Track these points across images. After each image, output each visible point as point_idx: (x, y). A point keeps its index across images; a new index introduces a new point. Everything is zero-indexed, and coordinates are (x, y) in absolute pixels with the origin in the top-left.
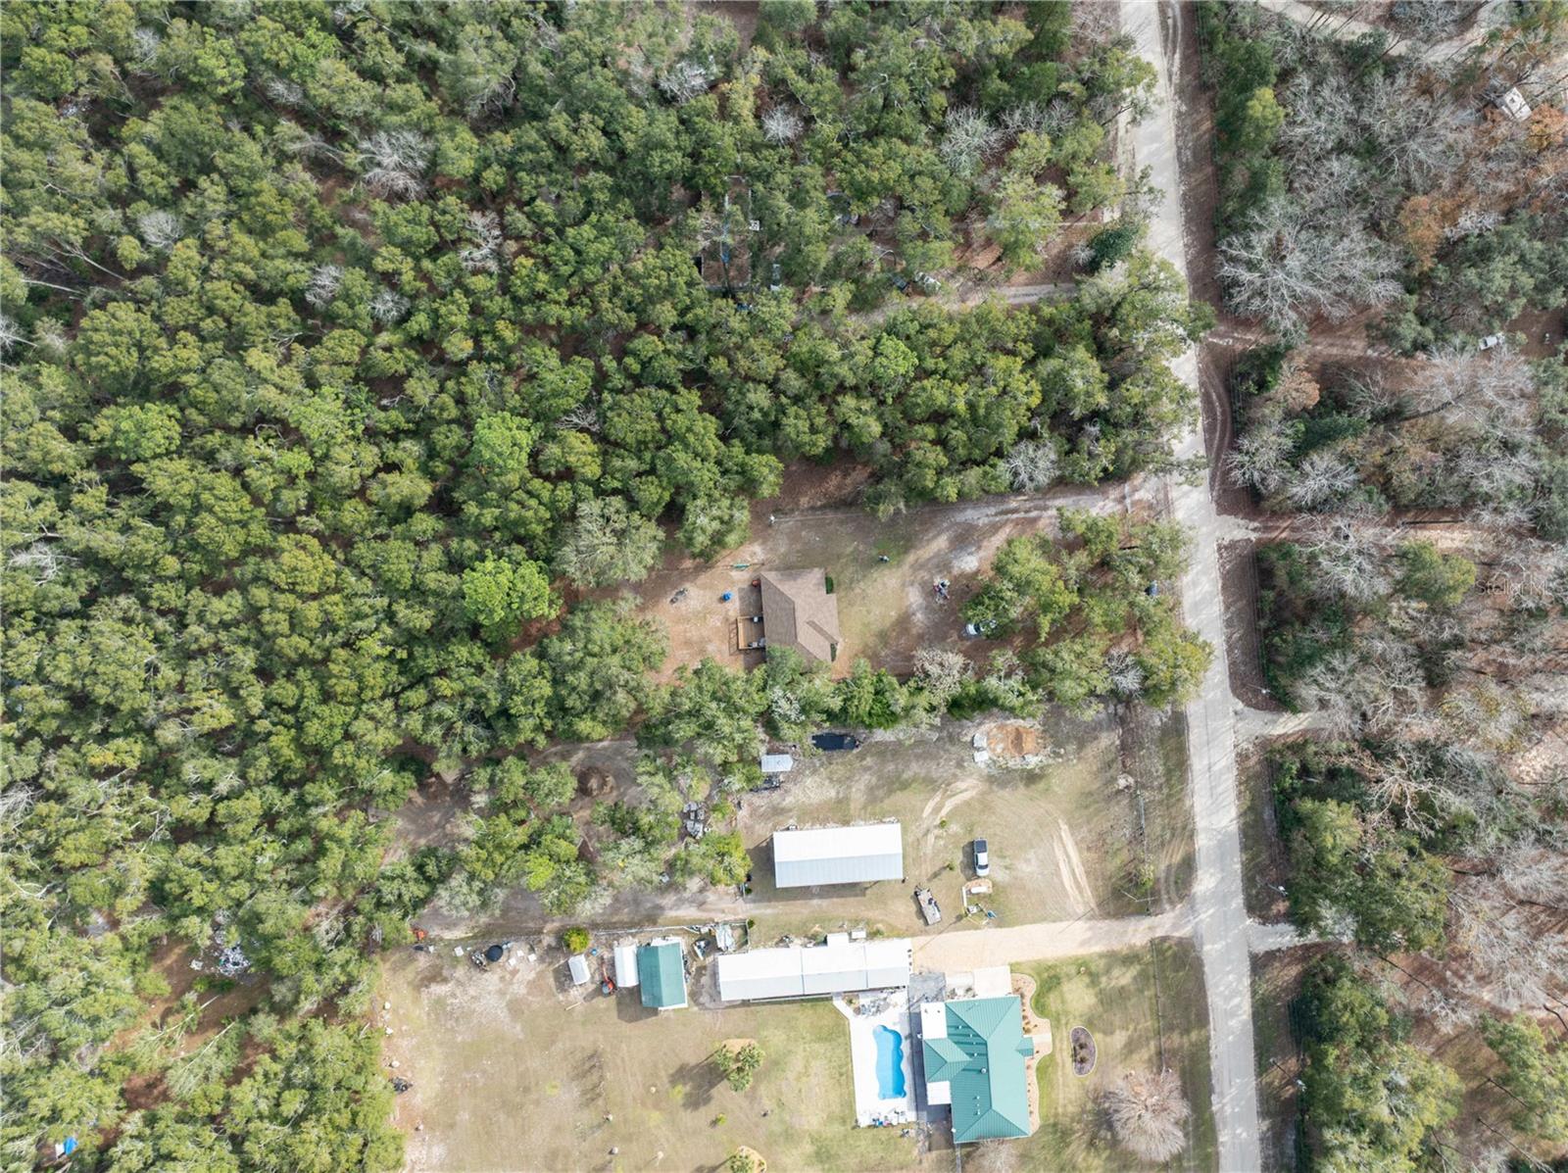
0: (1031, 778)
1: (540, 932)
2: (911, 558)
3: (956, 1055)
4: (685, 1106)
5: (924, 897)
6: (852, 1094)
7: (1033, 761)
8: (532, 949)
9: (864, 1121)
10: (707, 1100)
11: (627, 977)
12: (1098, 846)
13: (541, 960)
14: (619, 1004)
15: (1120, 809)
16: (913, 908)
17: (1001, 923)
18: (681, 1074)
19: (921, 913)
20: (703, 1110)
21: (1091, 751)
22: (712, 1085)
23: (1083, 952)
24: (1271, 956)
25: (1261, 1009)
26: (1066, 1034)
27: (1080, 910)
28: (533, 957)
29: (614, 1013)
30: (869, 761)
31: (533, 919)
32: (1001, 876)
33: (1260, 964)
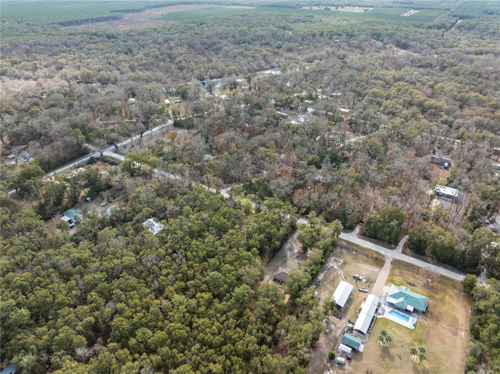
0: (345, 263)
1: (325, 366)
2: (288, 257)
3: (401, 299)
4: (393, 362)
5: (361, 289)
6: (404, 327)
7: (342, 261)
8: (328, 369)
9: (413, 328)
10: (393, 356)
11: (348, 350)
12: (365, 262)
13: (333, 370)
14: (355, 360)
15: (360, 256)
16: (362, 293)
17: (375, 282)
18: (382, 357)
19: (365, 292)
20: (395, 359)
21: (345, 254)
22: (389, 353)
23: (388, 274)
24: (403, 251)
25: (413, 256)
26: (406, 284)
27: (378, 270)
28: (331, 371)
29: (358, 362)
30: (325, 283)
31: (321, 365)
32: (364, 277)
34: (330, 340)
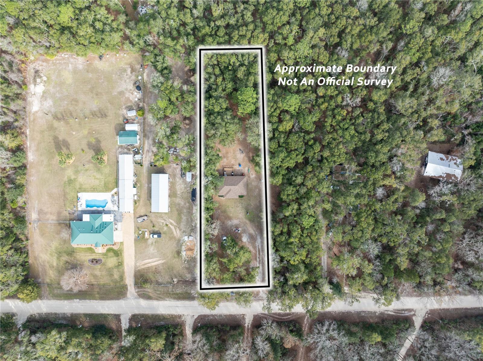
0: (179, 253)
1: (144, 102)
2: (248, 222)
3: (97, 224)
4: (88, 142)
5: (145, 218)
6: (88, 192)
7: (184, 254)
8: (139, 99)
9: (79, 195)
10: (89, 148)
11: (128, 127)
12: (156, 271)
13: (136, 102)
14: (121, 124)
15: (167, 279)
16: (142, 214)
17: (136, 240)
18: (98, 141)
19: (141, 216)
20: (87, 147)
21: (185, 271)
22: (94, 150)
23: (125, 264)
24: (119, 320)
25: (104, 316)
26: (101, 257)
27: (138, 264)
28: (136, 99)
29: (118, 122)
30: (188, 204)
31: (148, 100)
32: (150, 241)
33: (117, 317)
34: (150, 132)
